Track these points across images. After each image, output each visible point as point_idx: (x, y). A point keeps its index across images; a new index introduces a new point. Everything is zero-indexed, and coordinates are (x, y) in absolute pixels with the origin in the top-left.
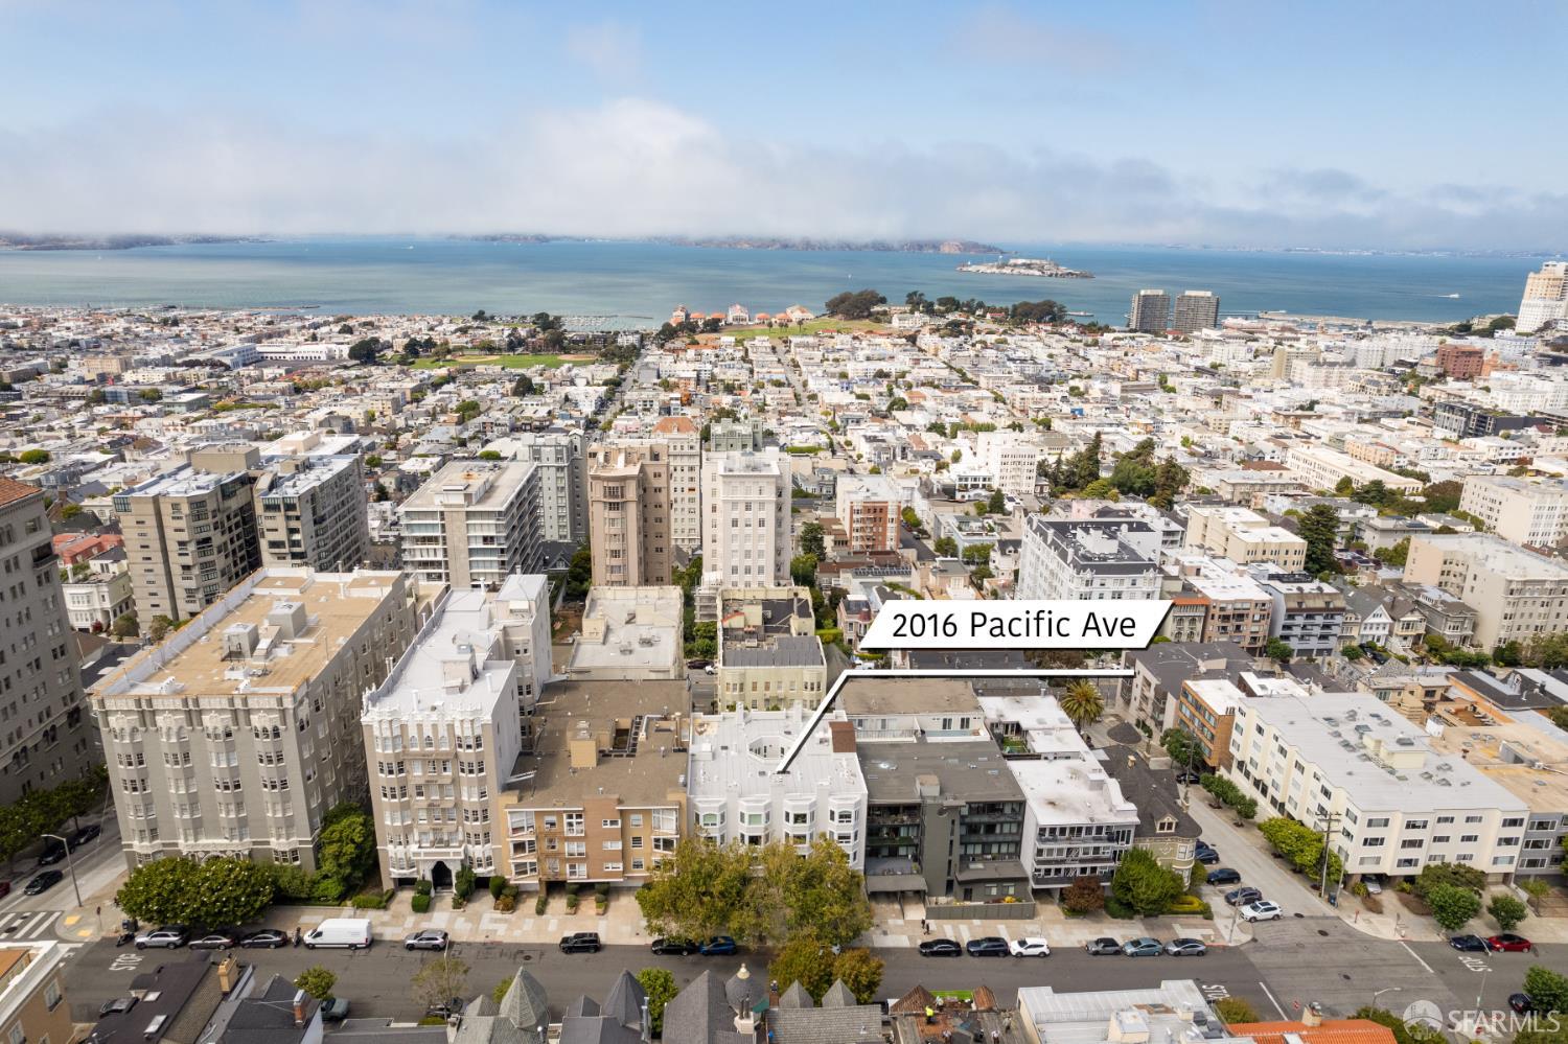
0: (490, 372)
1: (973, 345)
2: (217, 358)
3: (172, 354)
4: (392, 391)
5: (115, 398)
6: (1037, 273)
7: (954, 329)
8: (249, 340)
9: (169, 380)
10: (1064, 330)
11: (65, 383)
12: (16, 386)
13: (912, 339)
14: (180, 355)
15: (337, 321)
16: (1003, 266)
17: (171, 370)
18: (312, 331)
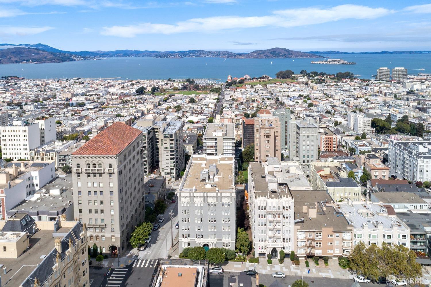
0: (179, 96)
1: (327, 86)
2: (98, 93)
3: (85, 92)
4: (153, 102)
5: (72, 105)
6: (338, 63)
7: (319, 82)
8: (105, 87)
9: (86, 99)
10: (355, 81)
11: (58, 101)
12: (44, 102)
13: (307, 84)
14: (87, 92)
15: (129, 82)
16: (326, 61)
17: (86, 97)
18: (122, 85)
